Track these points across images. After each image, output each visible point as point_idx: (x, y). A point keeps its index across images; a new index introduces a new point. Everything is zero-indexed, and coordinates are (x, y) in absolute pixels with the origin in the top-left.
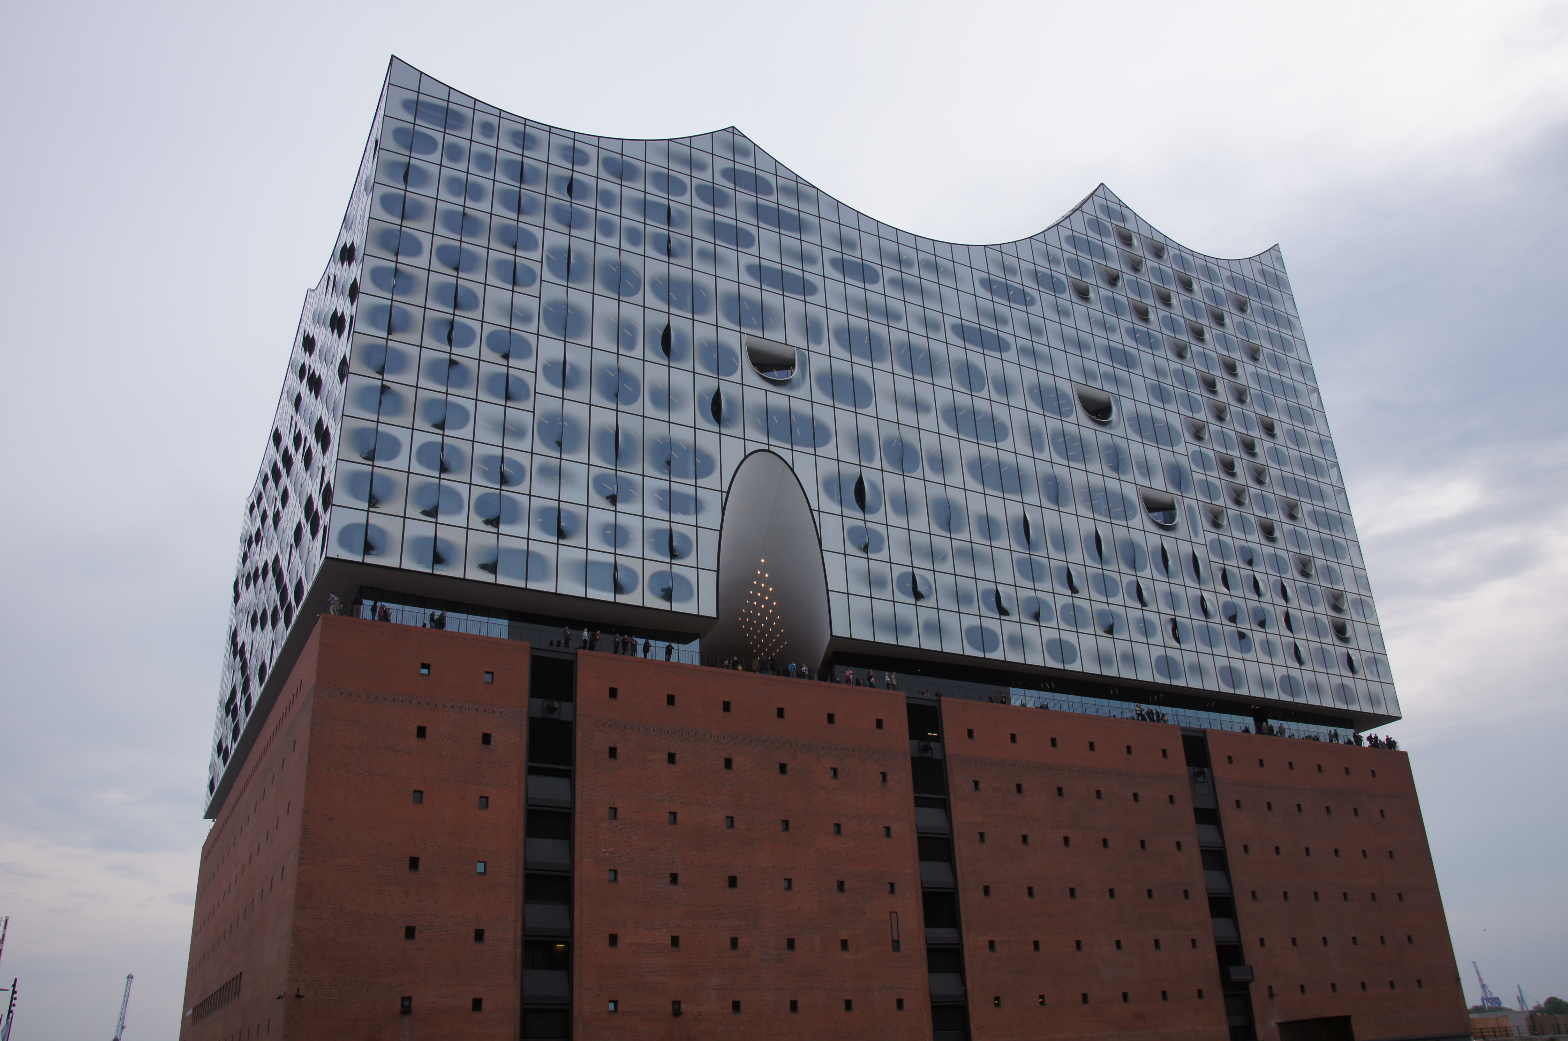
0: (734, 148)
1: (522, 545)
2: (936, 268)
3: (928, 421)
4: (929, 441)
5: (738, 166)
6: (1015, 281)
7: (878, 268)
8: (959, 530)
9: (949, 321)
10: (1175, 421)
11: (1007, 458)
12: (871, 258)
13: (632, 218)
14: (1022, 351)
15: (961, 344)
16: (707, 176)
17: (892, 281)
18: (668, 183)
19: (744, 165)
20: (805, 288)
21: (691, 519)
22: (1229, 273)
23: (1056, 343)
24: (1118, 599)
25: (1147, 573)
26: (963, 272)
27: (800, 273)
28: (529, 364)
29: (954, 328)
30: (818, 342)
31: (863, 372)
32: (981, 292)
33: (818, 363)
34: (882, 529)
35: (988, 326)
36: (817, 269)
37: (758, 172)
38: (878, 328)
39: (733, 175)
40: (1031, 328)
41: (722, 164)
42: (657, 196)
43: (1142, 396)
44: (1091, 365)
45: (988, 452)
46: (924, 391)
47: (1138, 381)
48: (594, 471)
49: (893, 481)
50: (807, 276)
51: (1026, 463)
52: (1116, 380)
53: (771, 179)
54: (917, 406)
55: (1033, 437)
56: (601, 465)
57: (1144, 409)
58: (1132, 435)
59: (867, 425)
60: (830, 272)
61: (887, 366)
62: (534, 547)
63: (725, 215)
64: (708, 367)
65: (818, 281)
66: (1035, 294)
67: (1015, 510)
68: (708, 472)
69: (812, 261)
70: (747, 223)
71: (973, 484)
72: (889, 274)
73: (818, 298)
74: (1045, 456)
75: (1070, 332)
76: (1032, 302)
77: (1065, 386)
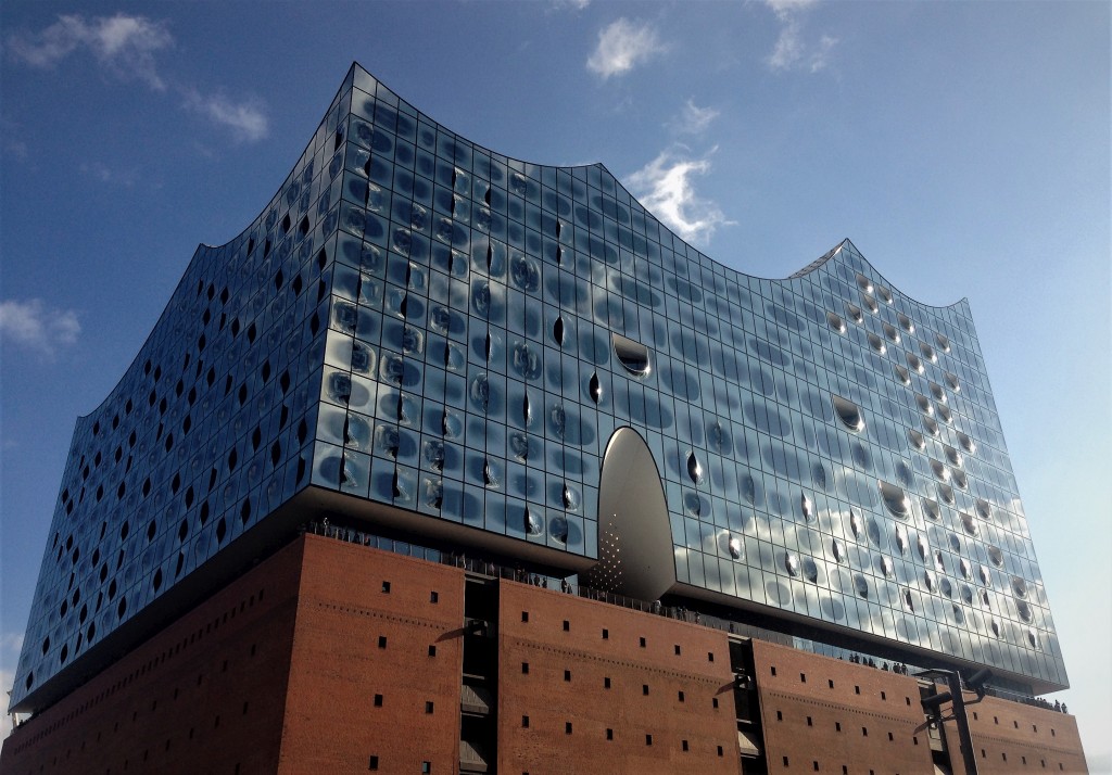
0: (601, 181)
1: (459, 487)
2: (739, 295)
3: (736, 415)
4: (737, 431)
5: (605, 196)
6: (791, 309)
7: (700, 289)
8: (759, 504)
9: (748, 337)
10: (900, 430)
11: (790, 449)
12: (696, 281)
13: (533, 229)
14: (796, 365)
15: (756, 355)
16: (584, 201)
17: (710, 301)
18: (557, 203)
19: (609, 196)
20: (652, 301)
21: (578, 477)
22: (933, 318)
23: (819, 362)
24: (869, 571)
25: (887, 550)
26: (756, 298)
27: (648, 287)
28: (462, 338)
29: (751, 342)
30: (662, 345)
31: (692, 372)
32: (769, 316)
33: (663, 361)
34: (707, 497)
35: (774, 343)
36: (660, 286)
37: (619, 203)
38: (702, 338)
39: (601, 202)
40: (802, 349)
41: (594, 193)
42: (550, 213)
43: (878, 409)
44: (843, 381)
45: (777, 443)
46: (733, 391)
47: (875, 397)
48: (510, 431)
49: (715, 459)
50: (654, 291)
51: (802, 454)
52: (860, 395)
53: (627, 209)
54: (729, 402)
55: (806, 434)
56: (514, 427)
57: (879, 419)
58: (872, 439)
59: (696, 413)
60: (669, 290)
61: (708, 368)
62: (468, 489)
63: (597, 235)
64: (588, 357)
65: (660, 295)
66: (805, 321)
67: (796, 491)
68: (590, 441)
69: (657, 279)
70: (612, 242)
71: (767, 468)
72: (707, 295)
73: (660, 309)
74: (815, 450)
75: (828, 354)
76: (803, 329)
77: (826, 396)
